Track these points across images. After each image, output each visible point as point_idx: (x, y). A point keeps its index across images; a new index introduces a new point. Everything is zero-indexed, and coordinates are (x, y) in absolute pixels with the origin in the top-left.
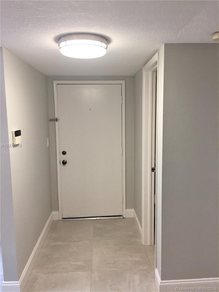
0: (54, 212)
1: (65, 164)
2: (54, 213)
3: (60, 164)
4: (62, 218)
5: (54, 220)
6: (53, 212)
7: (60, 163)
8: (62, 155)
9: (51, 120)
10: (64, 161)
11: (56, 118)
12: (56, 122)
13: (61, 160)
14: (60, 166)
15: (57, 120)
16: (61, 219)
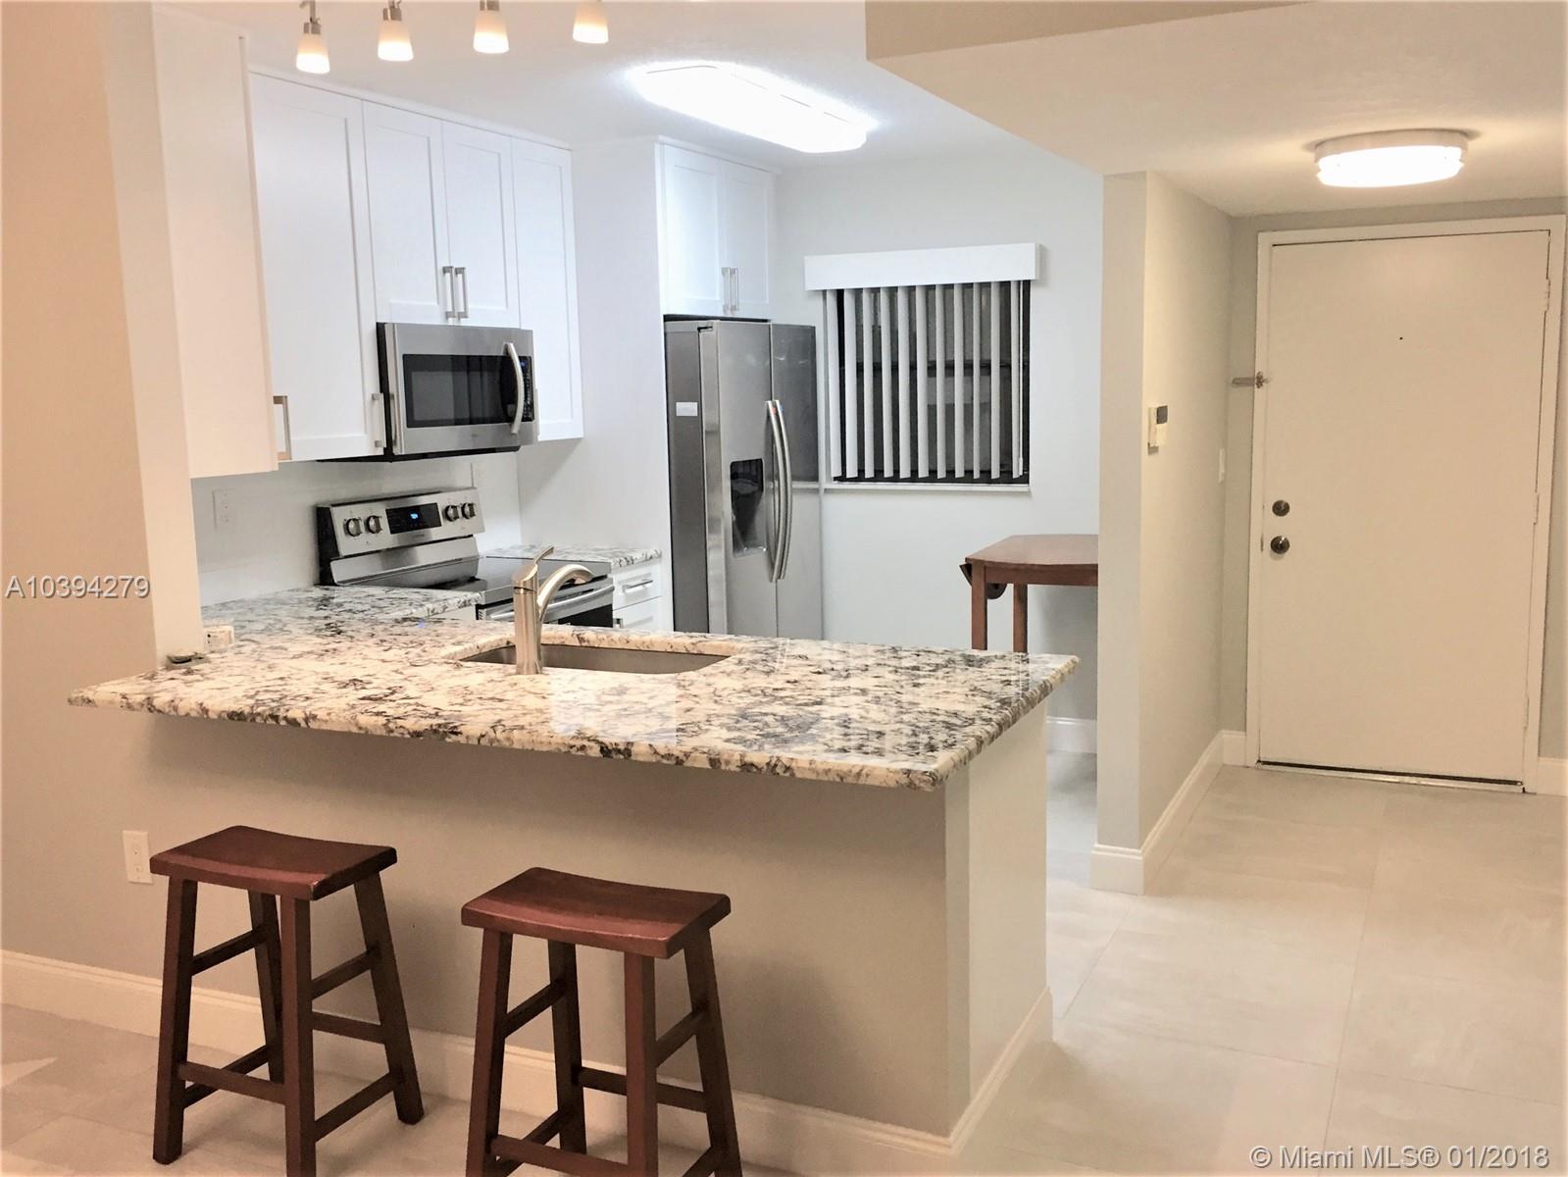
0: (1228, 732)
1: (1285, 551)
2: (1227, 736)
3: (1262, 550)
4: (1259, 761)
5: (1228, 763)
6: (1223, 731)
7: (1262, 546)
8: (1273, 514)
9: (1238, 382)
10: (1278, 538)
11: (1257, 372)
12: (1256, 389)
13: (1265, 536)
14: (1261, 558)
15: (1260, 381)
16: (1253, 762)
